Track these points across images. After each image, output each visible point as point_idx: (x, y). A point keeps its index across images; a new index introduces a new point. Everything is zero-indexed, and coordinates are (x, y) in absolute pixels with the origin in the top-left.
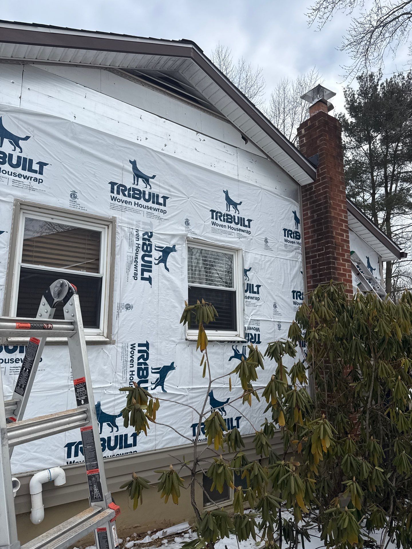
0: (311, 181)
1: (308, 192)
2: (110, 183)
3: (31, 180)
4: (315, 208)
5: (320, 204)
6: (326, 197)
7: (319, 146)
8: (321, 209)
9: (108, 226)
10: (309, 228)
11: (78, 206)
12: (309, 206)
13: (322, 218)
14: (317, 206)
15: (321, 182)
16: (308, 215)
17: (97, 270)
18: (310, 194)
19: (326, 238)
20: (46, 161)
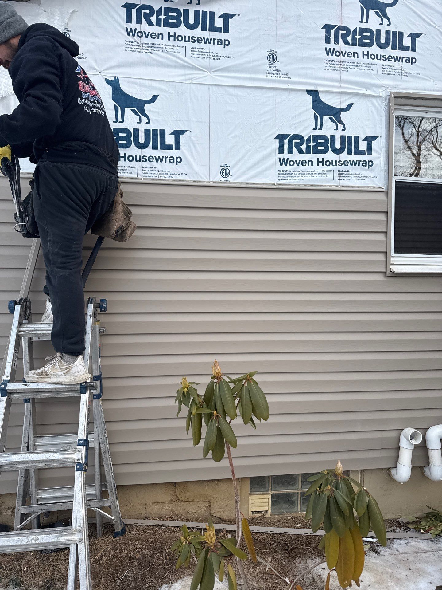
3: (402, 62)
20: (419, 30)
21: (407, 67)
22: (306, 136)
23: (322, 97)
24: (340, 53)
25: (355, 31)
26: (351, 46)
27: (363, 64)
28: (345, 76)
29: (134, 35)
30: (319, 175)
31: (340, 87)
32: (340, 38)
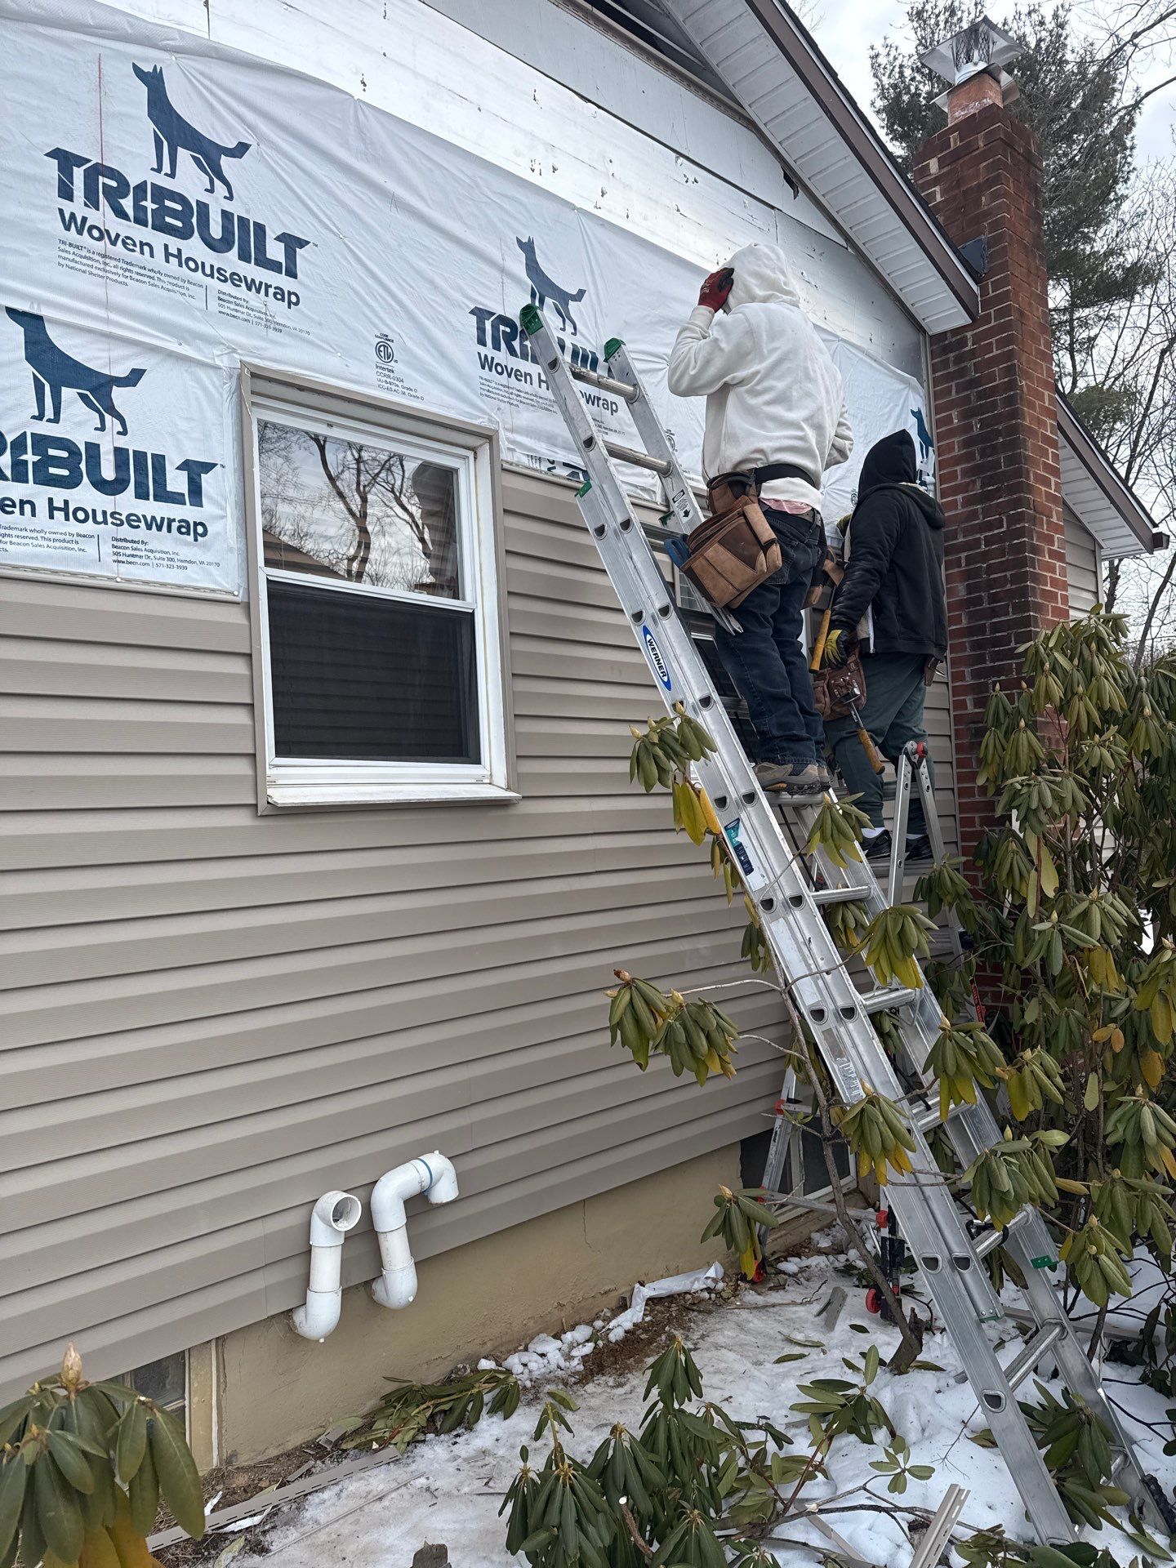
0: (964, 319)
1: (952, 355)
2: (472, 312)
3: (267, 295)
4: (975, 403)
5: (993, 391)
6: (1010, 370)
7: (986, 214)
8: (994, 405)
9: (474, 450)
10: (957, 461)
12: (954, 395)
13: (999, 433)
14: (980, 396)
15: (993, 324)
16: (952, 422)
17: (455, 591)
18: (959, 360)
19: (1012, 489)
20: (302, 233)
21: (278, 308)
22: (11, 431)
24: (103, 234)
25: (142, 188)
26: (132, 224)
27: (166, 275)
28: (118, 295)
30: (57, 544)
31: (108, 321)
32: (101, 195)
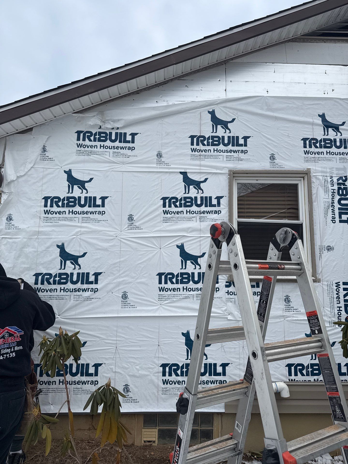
2: (302, 140)
3: (239, 153)
9: (303, 178)
11: (277, 165)
17: (297, 218)
20: (248, 134)
21: (242, 155)
22: (179, 197)
23: (189, 175)
24: (200, 151)
25: (209, 138)
26: (206, 146)
27: (214, 155)
28: (203, 163)
29: (81, 147)
30: (188, 220)
31: (200, 169)
32: (200, 142)
